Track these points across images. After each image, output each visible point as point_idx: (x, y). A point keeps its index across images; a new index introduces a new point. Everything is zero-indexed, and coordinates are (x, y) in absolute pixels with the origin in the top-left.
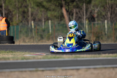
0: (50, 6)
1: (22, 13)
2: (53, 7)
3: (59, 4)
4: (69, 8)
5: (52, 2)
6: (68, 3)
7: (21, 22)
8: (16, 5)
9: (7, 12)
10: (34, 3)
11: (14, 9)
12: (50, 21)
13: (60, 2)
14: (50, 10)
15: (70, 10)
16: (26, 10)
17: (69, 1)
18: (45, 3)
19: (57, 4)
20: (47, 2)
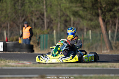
0: (87, 15)
1: (63, 22)
2: (89, 16)
3: (96, 13)
4: (105, 17)
5: (89, 11)
6: (105, 12)
7: (63, 31)
8: (58, 13)
9: (48, 21)
10: (70, 12)
11: (55, 18)
12: (90, 31)
13: (97, 11)
14: (86, 20)
15: (106, 20)
16: (68, 19)
17: (106, 10)
18: (81, 13)
19: (94, 14)
20: (83, 11)
